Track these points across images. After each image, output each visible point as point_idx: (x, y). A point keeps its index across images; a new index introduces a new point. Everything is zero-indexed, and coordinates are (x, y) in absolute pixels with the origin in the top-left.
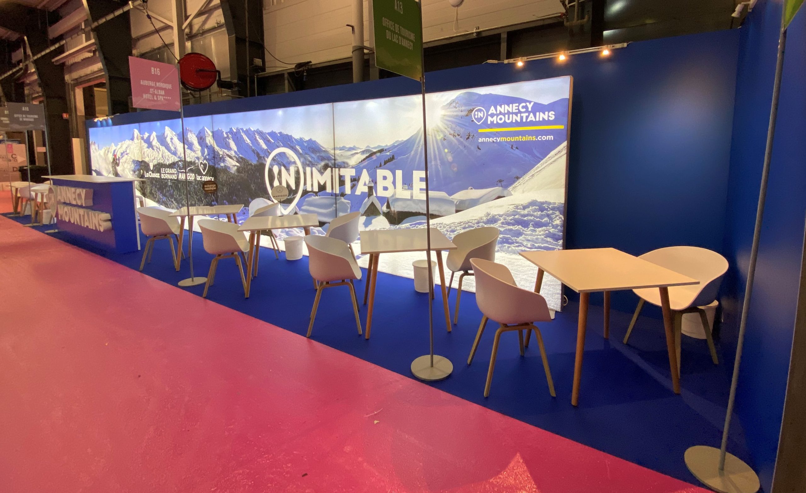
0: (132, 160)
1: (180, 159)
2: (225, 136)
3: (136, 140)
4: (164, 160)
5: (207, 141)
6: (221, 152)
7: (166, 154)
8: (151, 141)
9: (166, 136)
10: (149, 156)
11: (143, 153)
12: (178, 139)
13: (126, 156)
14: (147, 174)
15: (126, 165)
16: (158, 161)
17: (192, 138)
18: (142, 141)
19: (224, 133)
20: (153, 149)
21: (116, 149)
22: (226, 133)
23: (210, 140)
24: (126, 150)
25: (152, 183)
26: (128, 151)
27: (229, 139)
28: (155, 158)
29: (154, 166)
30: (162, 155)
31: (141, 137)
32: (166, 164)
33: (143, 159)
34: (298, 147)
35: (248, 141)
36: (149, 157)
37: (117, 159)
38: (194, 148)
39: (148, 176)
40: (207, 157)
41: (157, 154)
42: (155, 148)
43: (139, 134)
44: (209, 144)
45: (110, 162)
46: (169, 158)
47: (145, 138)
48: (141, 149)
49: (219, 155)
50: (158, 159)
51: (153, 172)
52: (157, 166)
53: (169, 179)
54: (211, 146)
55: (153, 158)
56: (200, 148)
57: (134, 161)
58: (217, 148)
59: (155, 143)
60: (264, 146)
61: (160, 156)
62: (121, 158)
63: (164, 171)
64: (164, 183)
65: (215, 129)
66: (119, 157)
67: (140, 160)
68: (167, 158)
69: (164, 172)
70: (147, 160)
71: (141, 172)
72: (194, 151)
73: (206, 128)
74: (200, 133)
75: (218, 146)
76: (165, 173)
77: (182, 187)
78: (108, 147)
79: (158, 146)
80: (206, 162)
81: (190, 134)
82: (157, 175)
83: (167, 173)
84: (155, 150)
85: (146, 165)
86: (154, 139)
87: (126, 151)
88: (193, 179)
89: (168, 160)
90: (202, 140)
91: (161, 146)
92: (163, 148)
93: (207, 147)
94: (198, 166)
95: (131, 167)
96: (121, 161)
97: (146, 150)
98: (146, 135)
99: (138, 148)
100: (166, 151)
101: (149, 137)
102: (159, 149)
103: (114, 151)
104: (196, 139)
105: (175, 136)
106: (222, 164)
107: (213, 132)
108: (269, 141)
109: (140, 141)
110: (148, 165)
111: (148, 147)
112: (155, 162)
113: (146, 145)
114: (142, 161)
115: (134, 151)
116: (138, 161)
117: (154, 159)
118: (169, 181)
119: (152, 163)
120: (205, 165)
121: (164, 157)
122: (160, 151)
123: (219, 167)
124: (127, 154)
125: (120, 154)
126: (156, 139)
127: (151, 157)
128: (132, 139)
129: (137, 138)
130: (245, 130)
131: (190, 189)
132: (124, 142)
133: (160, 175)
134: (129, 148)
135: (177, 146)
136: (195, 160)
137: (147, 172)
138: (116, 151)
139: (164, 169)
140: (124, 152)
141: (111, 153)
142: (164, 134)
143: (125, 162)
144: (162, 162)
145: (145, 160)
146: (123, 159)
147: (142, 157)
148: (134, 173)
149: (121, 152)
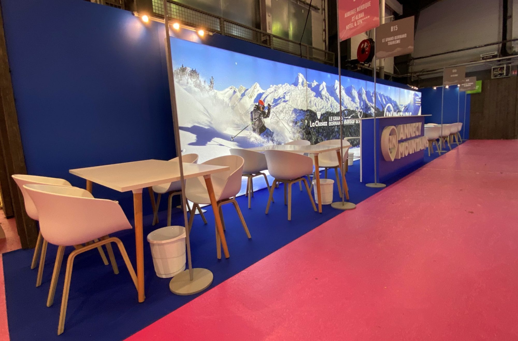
0: (292, 109)
1: (345, 109)
2: (372, 95)
3: (300, 86)
4: (333, 109)
6: (369, 104)
7: (335, 104)
8: (320, 90)
9: (335, 88)
10: (317, 105)
11: (308, 101)
12: (345, 92)
13: (283, 104)
14: (313, 123)
15: (282, 116)
16: (326, 110)
17: (355, 93)
18: (309, 89)
19: (371, 93)
20: (322, 99)
21: (263, 93)
23: (364, 96)
24: (285, 96)
25: (318, 132)
26: (287, 98)
27: (373, 97)
28: (323, 107)
29: (322, 115)
30: (331, 104)
31: (308, 84)
32: (334, 113)
33: (309, 108)
34: (393, 104)
35: (380, 99)
36: (316, 106)
37: (264, 108)
38: (356, 101)
39: (314, 126)
40: (362, 107)
41: (326, 103)
42: (324, 98)
43: (305, 80)
44: (364, 99)
45: (247, 112)
46: (337, 108)
47: (313, 86)
48: (307, 97)
49: (368, 106)
50: (327, 108)
51: (320, 121)
52: (325, 115)
53: (336, 126)
55: (321, 107)
56: (359, 101)
57: (295, 111)
58: (367, 102)
59: (324, 92)
60: (385, 103)
61: (329, 105)
62: (274, 106)
63: (331, 119)
64: (331, 129)
65: (367, 90)
66: (269, 105)
67: (305, 109)
68: (335, 107)
69: (332, 120)
70: (313, 109)
71: (305, 122)
72: (355, 103)
73: (363, 88)
74: (359, 91)
75: (368, 100)
76: (333, 121)
77: (346, 130)
78: (244, 88)
79: (327, 96)
80: (362, 111)
81: (354, 90)
82: (324, 124)
83: (335, 121)
84: (324, 100)
85: (312, 114)
86: (323, 89)
87: (284, 98)
88: (354, 123)
89: (336, 109)
90: (360, 96)
91: (330, 97)
92: (332, 99)
93: (363, 100)
94: (357, 114)
95: (290, 118)
96: (272, 111)
97: (313, 98)
98: (315, 83)
99: (302, 96)
100: (335, 101)
101: (318, 86)
102: (329, 99)
103: (260, 95)
104: (357, 94)
105: (343, 90)
106: (369, 112)
107: (366, 92)
108: (386, 100)
109: (305, 88)
110: (315, 114)
111: (317, 96)
112: (323, 111)
113: (314, 94)
114: (308, 111)
115: (297, 99)
116: (302, 110)
117: (323, 108)
118: (336, 127)
119: (320, 113)
120: (361, 112)
121: (332, 106)
122: (329, 100)
123: (368, 113)
124: (285, 101)
125: (272, 101)
126: (325, 89)
127: (318, 107)
128: (296, 84)
129: (303, 84)
130: (379, 93)
131: (351, 131)
132: (281, 85)
133: (328, 124)
134: (289, 94)
135: (344, 98)
136: (356, 109)
137: (313, 121)
138: (264, 96)
139: (332, 117)
140: (280, 98)
141: (251, 97)
142: (334, 86)
143: (282, 111)
144: (331, 111)
145: (311, 109)
146: (276, 108)
147: (308, 106)
148: (295, 124)
149: (273, 98)
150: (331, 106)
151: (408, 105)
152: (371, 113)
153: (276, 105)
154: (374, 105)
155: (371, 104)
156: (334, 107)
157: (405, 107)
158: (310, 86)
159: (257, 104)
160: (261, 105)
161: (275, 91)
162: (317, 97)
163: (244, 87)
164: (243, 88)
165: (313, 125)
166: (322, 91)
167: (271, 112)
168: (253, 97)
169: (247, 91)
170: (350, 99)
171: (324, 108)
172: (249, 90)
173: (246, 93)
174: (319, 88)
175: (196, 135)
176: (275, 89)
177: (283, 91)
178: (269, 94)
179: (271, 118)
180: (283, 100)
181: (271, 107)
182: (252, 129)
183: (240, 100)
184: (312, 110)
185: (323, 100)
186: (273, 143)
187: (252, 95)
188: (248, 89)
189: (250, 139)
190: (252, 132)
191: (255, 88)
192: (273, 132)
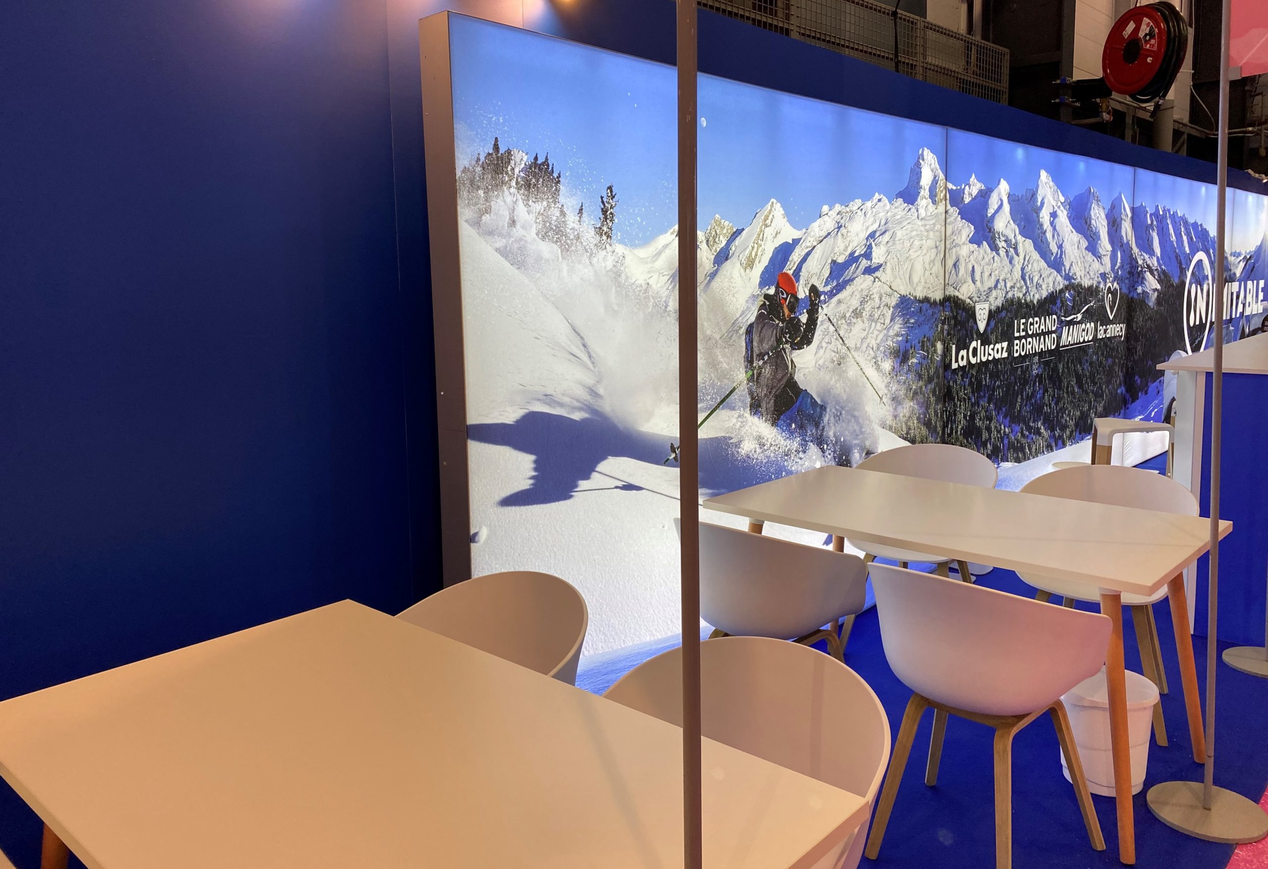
0: (894, 301)
1: (1067, 283)
2: (1149, 221)
3: (923, 202)
4: (1027, 288)
5: (1123, 232)
6: (1142, 258)
7: (1035, 265)
8: (991, 212)
9: (1039, 204)
10: (977, 276)
11: (950, 263)
12: (1069, 218)
13: (863, 283)
14: (963, 353)
15: (856, 332)
16: (1007, 292)
17: (1099, 218)
18: (954, 211)
19: (1148, 216)
20: (995, 248)
21: (796, 242)
22: (1151, 216)
23: (1126, 229)
24: (870, 247)
25: (977, 387)
26: (878, 255)
27: (1153, 229)
28: (998, 281)
29: (991, 315)
30: (1023, 269)
31: (951, 191)
32: (1032, 302)
33: (951, 292)
34: (1212, 251)
35: (1173, 237)
36: (974, 281)
37: (795, 303)
38: (1100, 250)
39: (962, 363)
40: (1120, 273)
41: (1008, 267)
42: (1002, 244)
43: (942, 176)
44: (1125, 241)
45: (734, 327)
46: (1041, 281)
47: (967, 199)
48: (945, 245)
49: (1138, 267)
50: (1008, 286)
51: (985, 342)
52: (1004, 313)
53: (1035, 354)
54: (1128, 244)
55: (991, 283)
56: (1109, 248)
57: (905, 305)
58: (1135, 250)
59: (1004, 224)
60: (1187, 250)
61: (1017, 274)
62: (831, 294)
63: (1022, 327)
64: (1019, 372)
65: (1137, 205)
66: (813, 289)
67: (938, 296)
68: (1035, 280)
69: (1023, 334)
70: (965, 292)
71: (935, 351)
72: (1099, 257)
73: (1123, 196)
74: (1113, 207)
75: (1138, 245)
76: (1025, 337)
77: (1066, 370)
78: (728, 227)
79: (1011, 236)
80: (1118, 287)
81: (1096, 207)
82: (998, 351)
83: (1032, 336)
84: (1002, 252)
85: (962, 316)
86: (1001, 206)
87: (868, 255)
88: (1090, 339)
89: (1038, 286)
90: (1115, 228)
91: (1020, 238)
92: (1026, 246)
93: (1122, 246)
94: (1103, 300)
95: (887, 336)
96: (823, 313)
97: (966, 249)
98: (974, 187)
99: (931, 243)
100: (1036, 255)
101: (984, 195)
102: (1016, 249)
103: (784, 251)
104: (1105, 223)
105: (1062, 208)
106: (1140, 290)
107: (1133, 210)
108: (1192, 238)
109: (941, 208)
110: (971, 313)
111: (975, 240)
112: (997, 299)
113: (967, 230)
114: (947, 299)
115: (912, 253)
116: (926, 300)
117: (996, 287)
118: (1036, 359)
119: (986, 306)
120: (1114, 293)
121: (1027, 278)
122: (1018, 255)
123: (1135, 296)
124: (869, 271)
125: (826, 273)
126: (1007, 207)
127: (982, 282)
128: (910, 196)
129: (933, 195)
130: (1171, 212)
131: (1083, 370)
132: (858, 202)
133: (1010, 349)
134: (887, 237)
135: (1065, 240)
136: (1099, 283)
137: (963, 345)
138: (796, 257)
139: (1023, 321)
140: (853, 259)
141: (750, 264)
142: (1034, 195)
143: (857, 314)
144: (1021, 296)
145: (957, 294)
146: (839, 302)
147: (947, 282)
148: (901, 363)
149: (830, 261)
150: (1023, 278)
151: (1255, 252)
152: (1144, 291)
153: (840, 288)
154: (1154, 263)
155: (1146, 256)
156: (1031, 280)
157: (1248, 261)
158: (955, 198)
159: (772, 291)
160: (785, 296)
161: (839, 228)
162: (979, 244)
163: (727, 223)
164: (722, 228)
165: (961, 359)
166: (997, 215)
167: (819, 322)
168: (757, 260)
169: (737, 241)
170: (1084, 243)
171: (999, 286)
172: (744, 233)
173: (733, 248)
174: (985, 206)
175: (533, 457)
176: (838, 223)
177: (867, 228)
178: (815, 244)
179: (819, 347)
180: (864, 263)
181: (822, 298)
182: (748, 400)
183: (710, 282)
184: (960, 296)
185: (998, 254)
186: (823, 451)
187: (754, 254)
188: (743, 229)
189: (738, 445)
190: (747, 414)
191: (768, 222)
192: (821, 406)
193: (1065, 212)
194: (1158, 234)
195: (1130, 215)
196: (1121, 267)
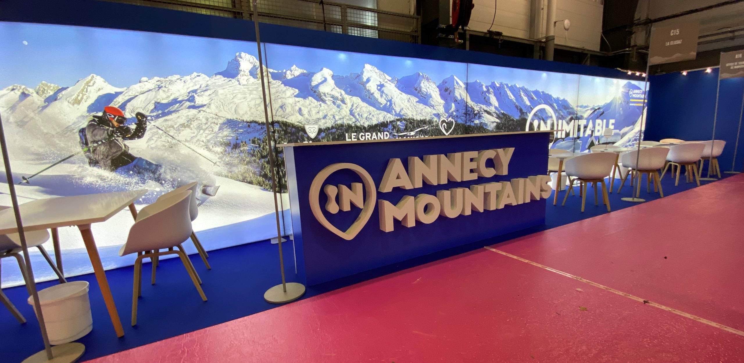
0: (221, 121)
1: (398, 118)
2: (485, 89)
3: (244, 77)
4: (356, 118)
5: (457, 94)
6: (478, 107)
7: (364, 109)
8: (314, 83)
9: (365, 80)
10: (305, 113)
11: (276, 106)
12: (398, 87)
13: (187, 113)
15: (186, 134)
16: (335, 120)
17: (429, 87)
18: (277, 82)
19: (484, 87)
20: (321, 100)
21: (117, 94)
22: (487, 87)
23: (460, 93)
24: (192, 96)
26: (201, 100)
27: (489, 93)
28: (325, 115)
29: (322, 131)
30: (351, 111)
31: (274, 73)
32: (362, 126)
33: (278, 119)
34: (555, 105)
35: (512, 97)
36: (301, 114)
38: (432, 102)
40: (454, 113)
41: (335, 109)
42: (327, 98)
44: (459, 98)
45: (67, 129)
46: (370, 117)
47: (290, 77)
49: (474, 111)
50: (337, 117)
52: (334, 130)
54: (462, 100)
55: (319, 116)
56: (443, 102)
57: (231, 123)
58: (470, 103)
59: (329, 89)
60: (528, 103)
61: (345, 112)
62: (158, 117)
65: (471, 81)
68: (365, 116)
70: (293, 119)
71: (267, 145)
72: (431, 106)
73: (455, 77)
74: (445, 82)
75: (472, 100)
78: (54, 86)
79: (338, 95)
80: (453, 121)
81: (426, 82)
84: (329, 102)
85: (291, 130)
86: (325, 81)
87: (191, 100)
89: (368, 118)
90: (447, 93)
91: (347, 96)
92: (353, 100)
93: (455, 101)
94: (437, 125)
95: (216, 137)
96: (150, 125)
97: (291, 100)
98: (296, 71)
100: (364, 105)
101: (307, 76)
102: (342, 101)
103: (108, 97)
104: (437, 90)
105: (389, 82)
106: (477, 122)
107: (467, 84)
108: (532, 98)
110: (301, 129)
111: (301, 96)
112: (326, 123)
113: (293, 91)
114: (275, 123)
116: (252, 122)
117: (324, 117)
119: (316, 126)
121: (356, 114)
122: (344, 103)
123: (472, 124)
124: (194, 107)
126: (331, 82)
127: (310, 116)
128: (230, 74)
129: (253, 74)
130: (509, 85)
132: (176, 76)
134: (209, 92)
135: (395, 98)
136: (432, 118)
140: (176, 102)
142: (359, 76)
143: (184, 126)
145: (285, 120)
146: (166, 120)
148: (232, 149)
149: (153, 102)
150: (352, 114)
151: (604, 106)
152: (481, 123)
153: (165, 114)
154: (492, 109)
155: (484, 107)
156: (360, 116)
157: (596, 110)
158: (278, 76)
159: (100, 114)
160: (113, 116)
162: (305, 98)
163: (52, 85)
164: (49, 87)
166: (321, 85)
167: (147, 128)
168: (83, 101)
169: (64, 92)
170: (414, 99)
171: (327, 118)
172: (69, 89)
173: (61, 96)
174: (310, 80)
176: (159, 86)
177: (188, 88)
178: (137, 94)
179: (150, 139)
180: (188, 104)
181: (149, 118)
182: (87, 160)
183: (42, 110)
184: (288, 121)
185: (326, 103)
187: (79, 98)
189: (82, 178)
190: (87, 166)
191: (91, 84)
192: (157, 165)
193: (393, 85)
194: (495, 95)
195: (463, 86)
196: (457, 111)
